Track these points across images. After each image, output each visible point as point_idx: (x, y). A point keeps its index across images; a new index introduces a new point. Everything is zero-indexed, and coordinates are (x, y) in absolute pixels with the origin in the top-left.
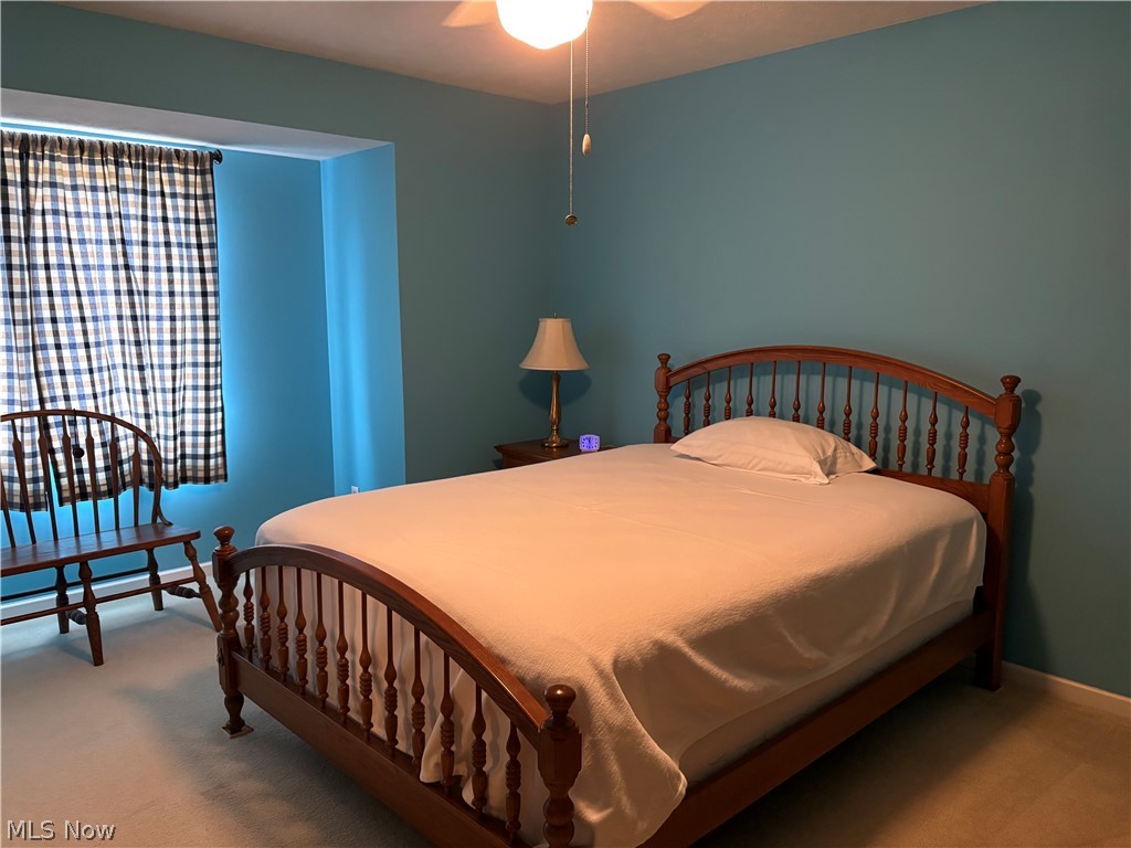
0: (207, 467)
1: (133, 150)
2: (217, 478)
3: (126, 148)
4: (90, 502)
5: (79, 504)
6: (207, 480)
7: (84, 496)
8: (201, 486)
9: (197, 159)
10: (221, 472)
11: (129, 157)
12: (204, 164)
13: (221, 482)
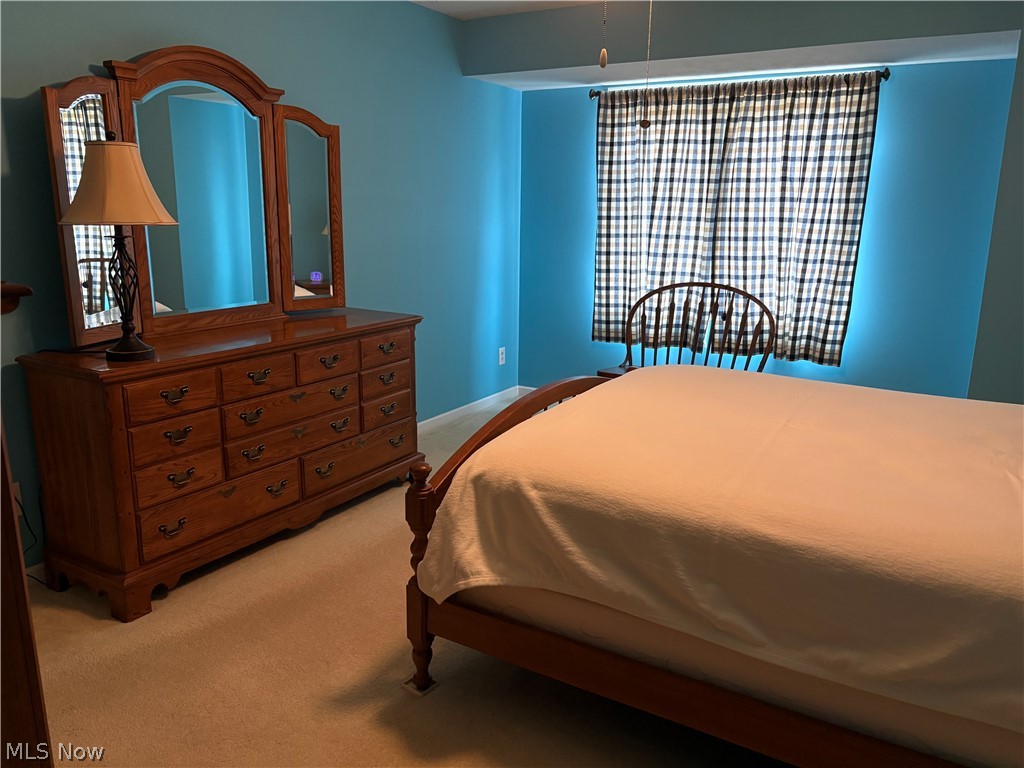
0: (823, 350)
1: (809, 82)
2: (831, 362)
3: (803, 82)
4: (732, 355)
5: (725, 355)
6: (821, 361)
7: (729, 351)
8: (816, 365)
9: (864, 79)
10: (836, 357)
11: (806, 88)
12: (871, 84)
13: (834, 367)
